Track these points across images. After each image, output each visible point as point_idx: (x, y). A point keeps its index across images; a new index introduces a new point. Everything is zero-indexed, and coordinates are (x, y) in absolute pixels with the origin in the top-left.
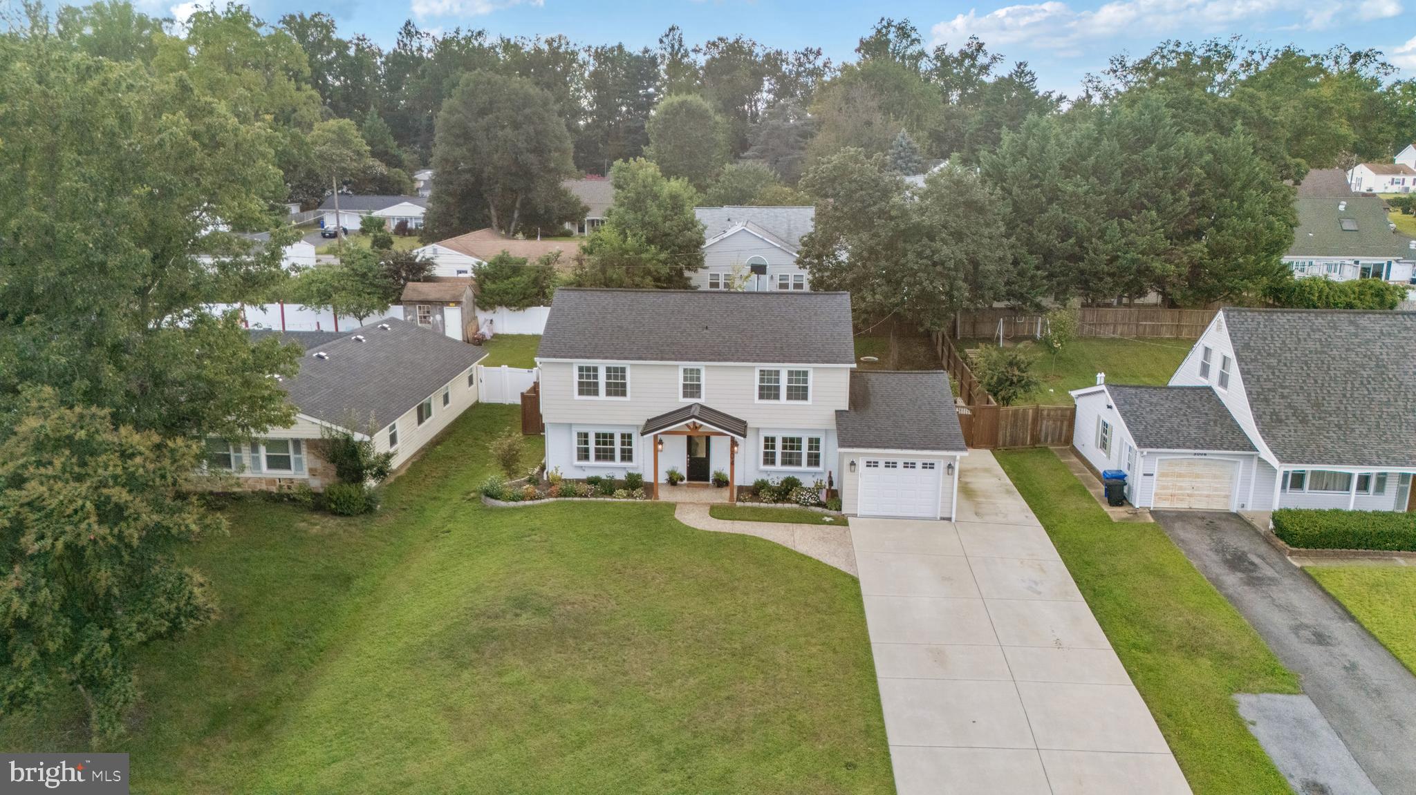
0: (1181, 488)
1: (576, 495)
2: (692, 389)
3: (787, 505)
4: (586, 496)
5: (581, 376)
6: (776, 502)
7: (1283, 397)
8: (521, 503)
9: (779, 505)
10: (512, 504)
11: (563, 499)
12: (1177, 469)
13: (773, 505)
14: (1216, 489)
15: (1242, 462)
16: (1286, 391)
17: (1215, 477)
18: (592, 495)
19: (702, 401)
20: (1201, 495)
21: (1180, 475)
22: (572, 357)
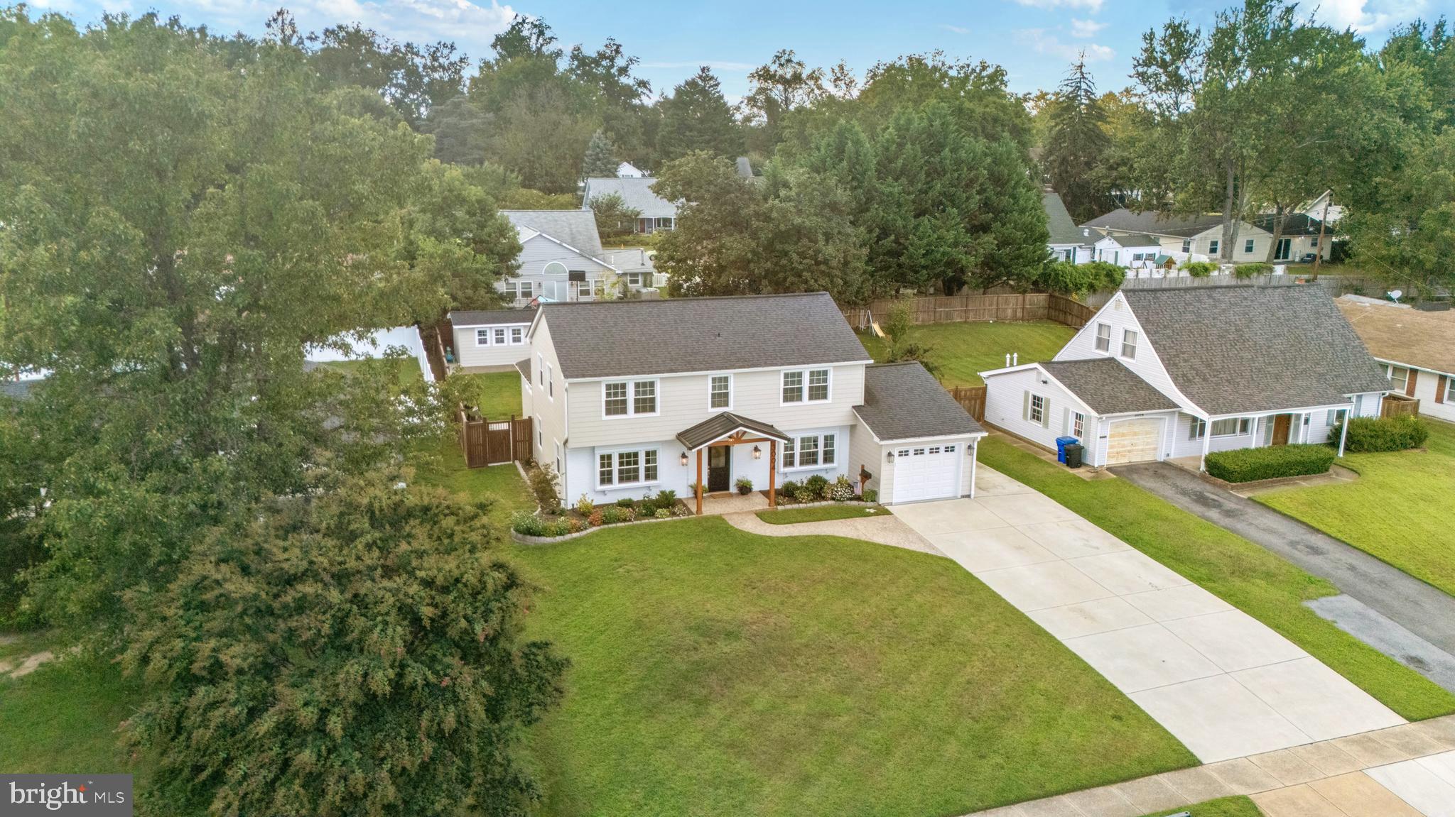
0: (1124, 446)
1: (619, 521)
2: (720, 398)
3: (824, 503)
4: (630, 520)
5: (608, 395)
6: (812, 501)
7: (1186, 361)
8: (568, 537)
9: (817, 504)
10: (559, 539)
11: (606, 526)
12: (1121, 430)
13: (810, 505)
14: (1148, 444)
15: (1167, 418)
16: (1186, 356)
17: (1147, 433)
18: (636, 519)
19: (730, 409)
20: (1137, 450)
21: (1123, 435)
22: (600, 375)
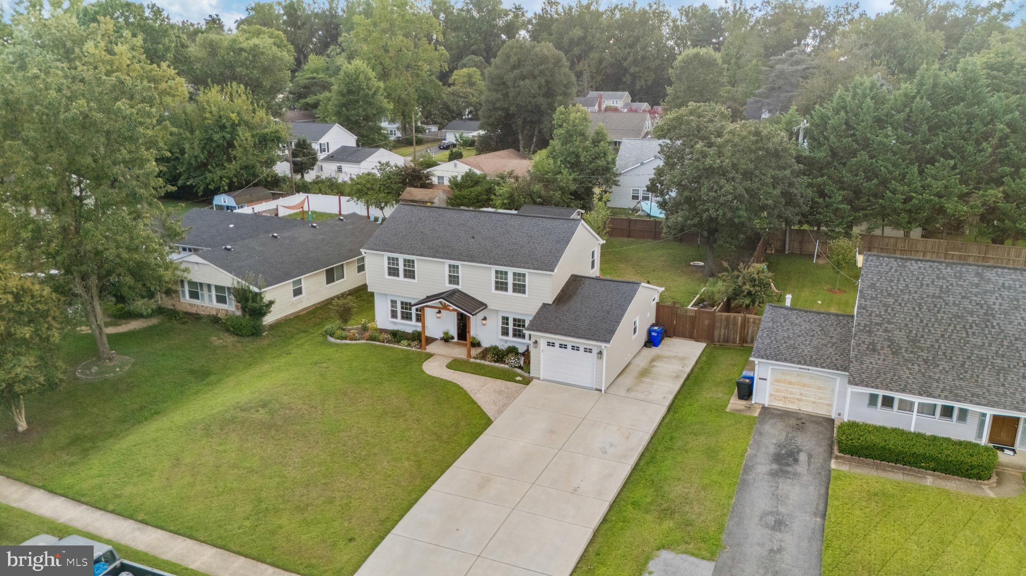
0: (791, 393)
1: (379, 341)
2: (454, 279)
3: (502, 365)
4: (383, 342)
5: (389, 263)
6: (495, 362)
9: (497, 364)
12: (788, 378)
13: (493, 364)
14: (821, 398)
15: (838, 379)
17: (819, 388)
18: (387, 342)
19: (459, 287)
20: (808, 401)
21: (790, 383)
22: (385, 251)
